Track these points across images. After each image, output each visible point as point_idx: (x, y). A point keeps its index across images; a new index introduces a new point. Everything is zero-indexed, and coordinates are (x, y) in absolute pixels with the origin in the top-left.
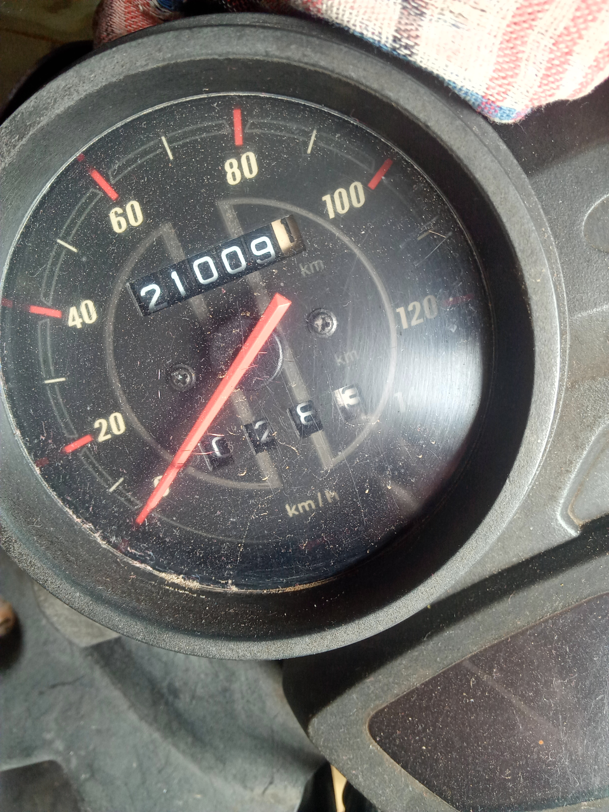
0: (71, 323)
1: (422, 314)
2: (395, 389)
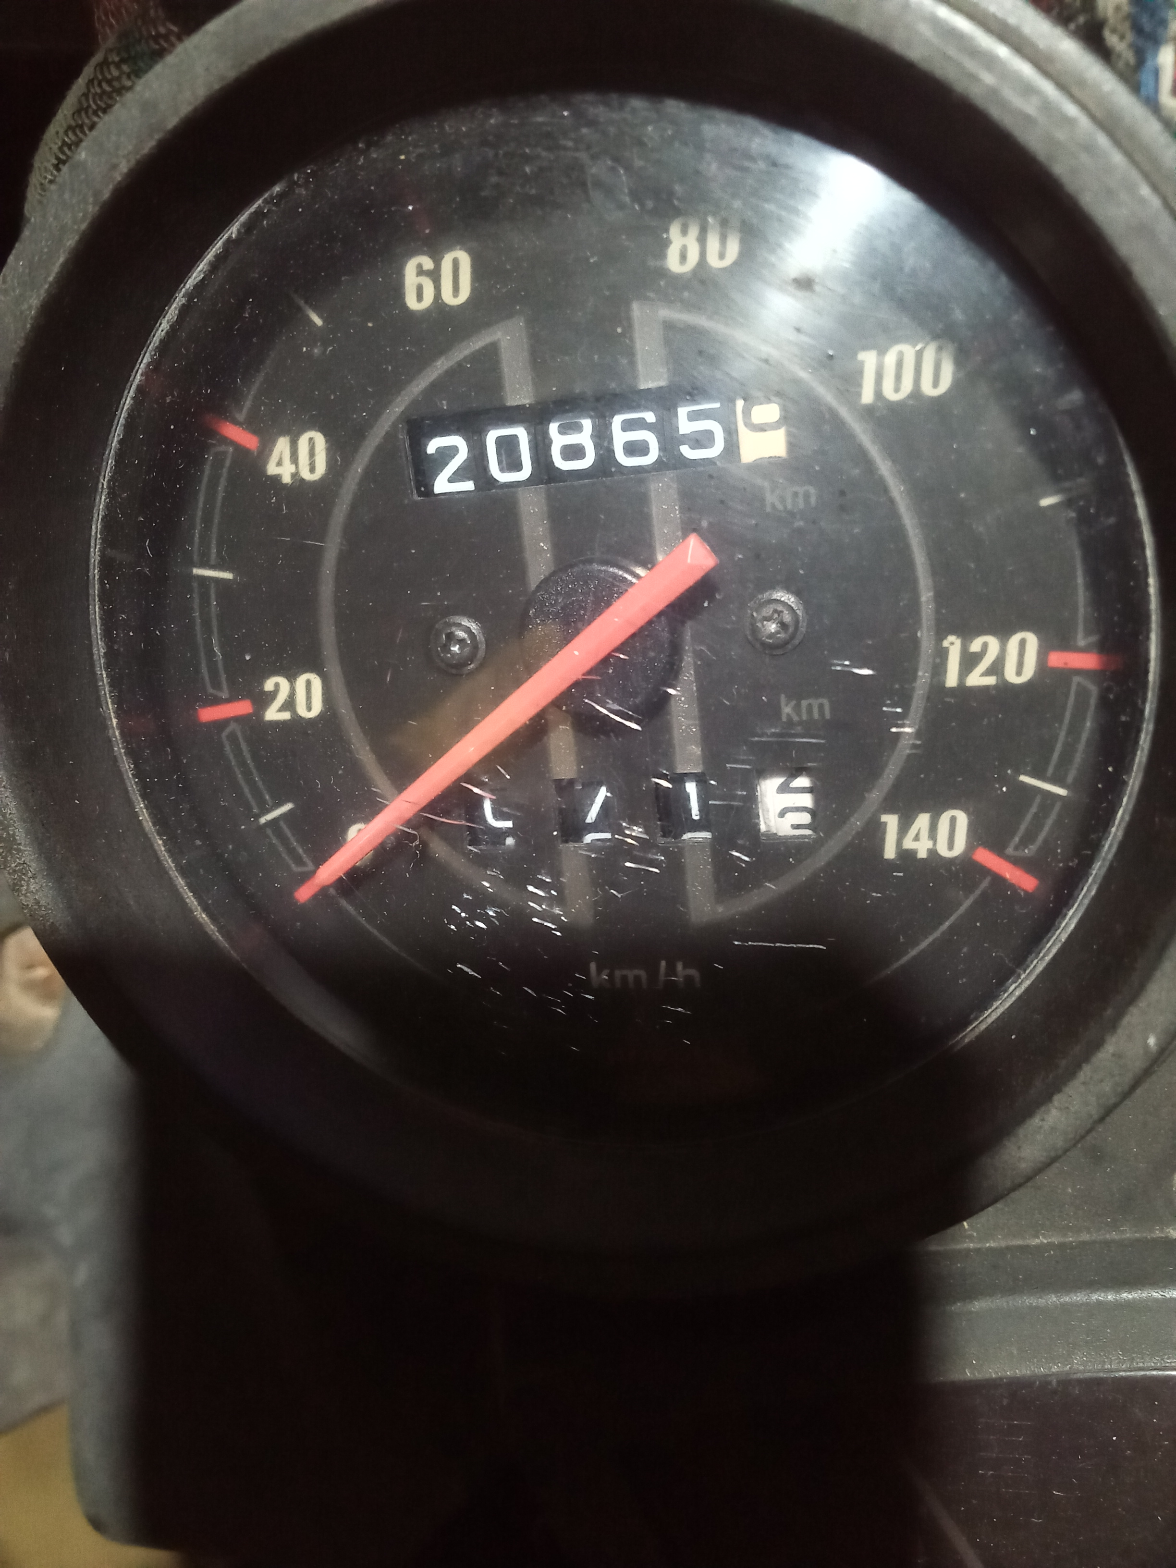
0: (272, 469)
1: (996, 668)
2: (889, 806)
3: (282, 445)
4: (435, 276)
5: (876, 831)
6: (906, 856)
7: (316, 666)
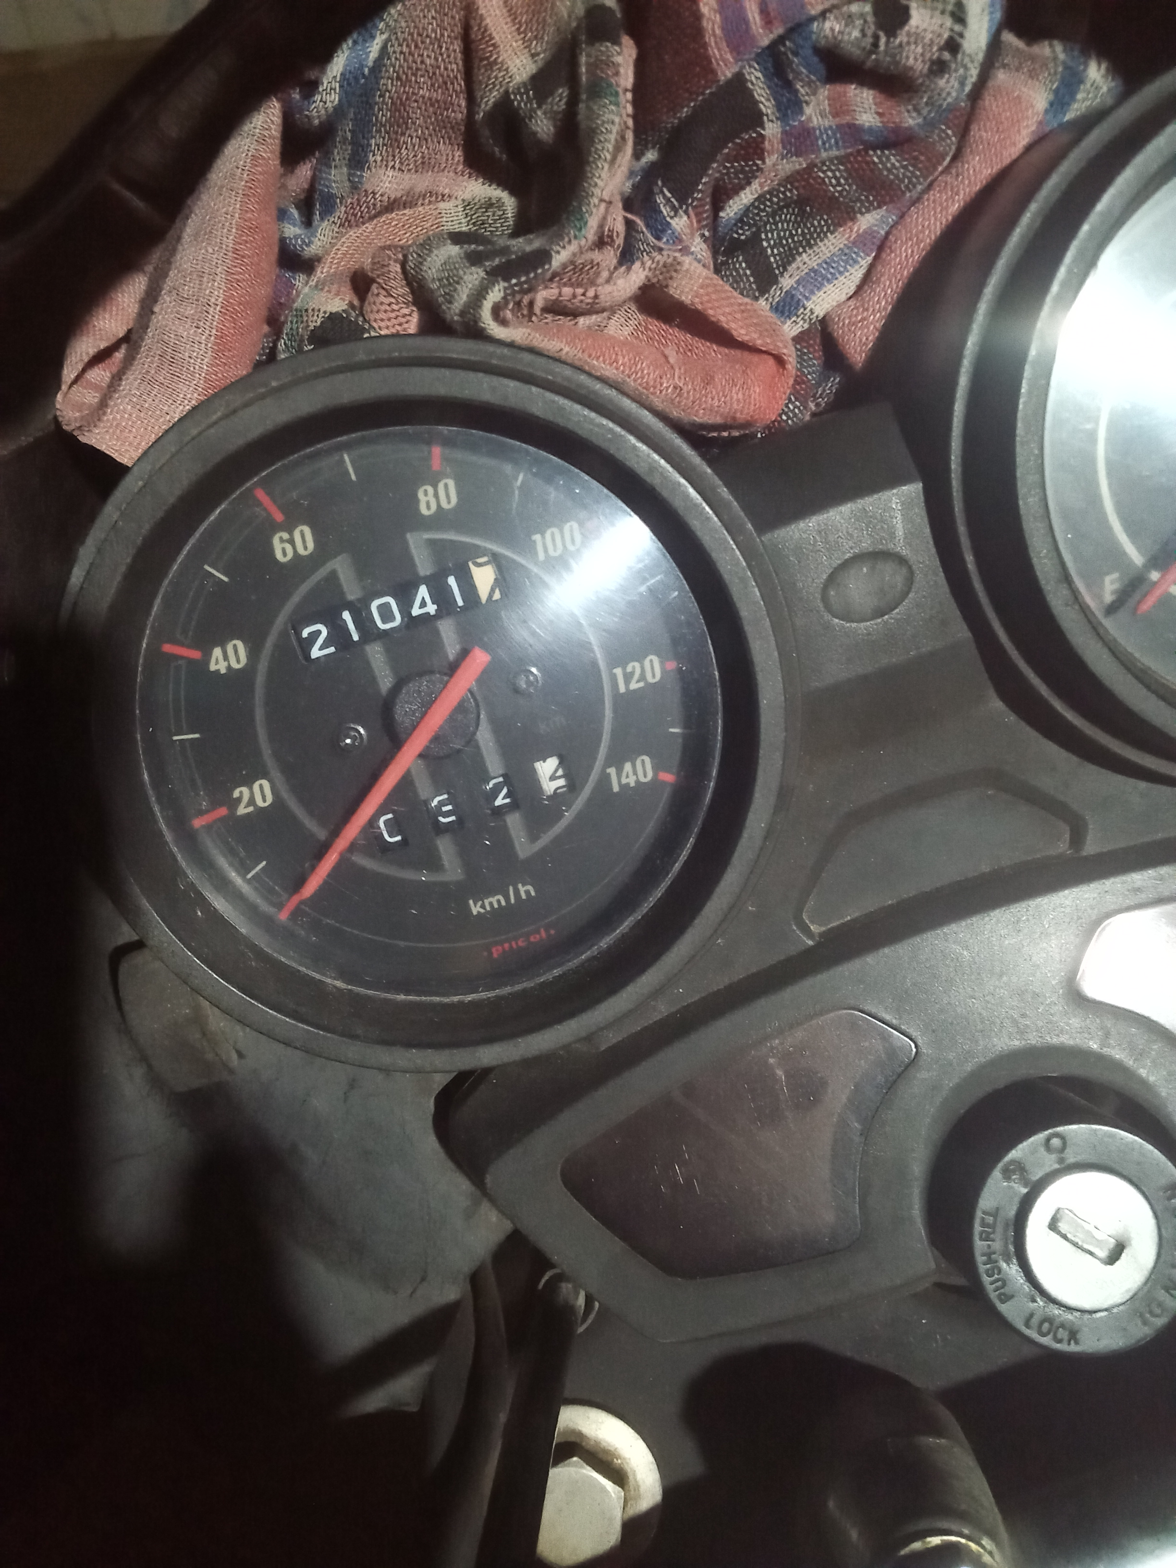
0: (213, 667)
1: (643, 677)
2: (608, 763)
3: (217, 652)
4: (292, 542)
5: (605, 779)
6: (624, 787)
7: (265, 775)
